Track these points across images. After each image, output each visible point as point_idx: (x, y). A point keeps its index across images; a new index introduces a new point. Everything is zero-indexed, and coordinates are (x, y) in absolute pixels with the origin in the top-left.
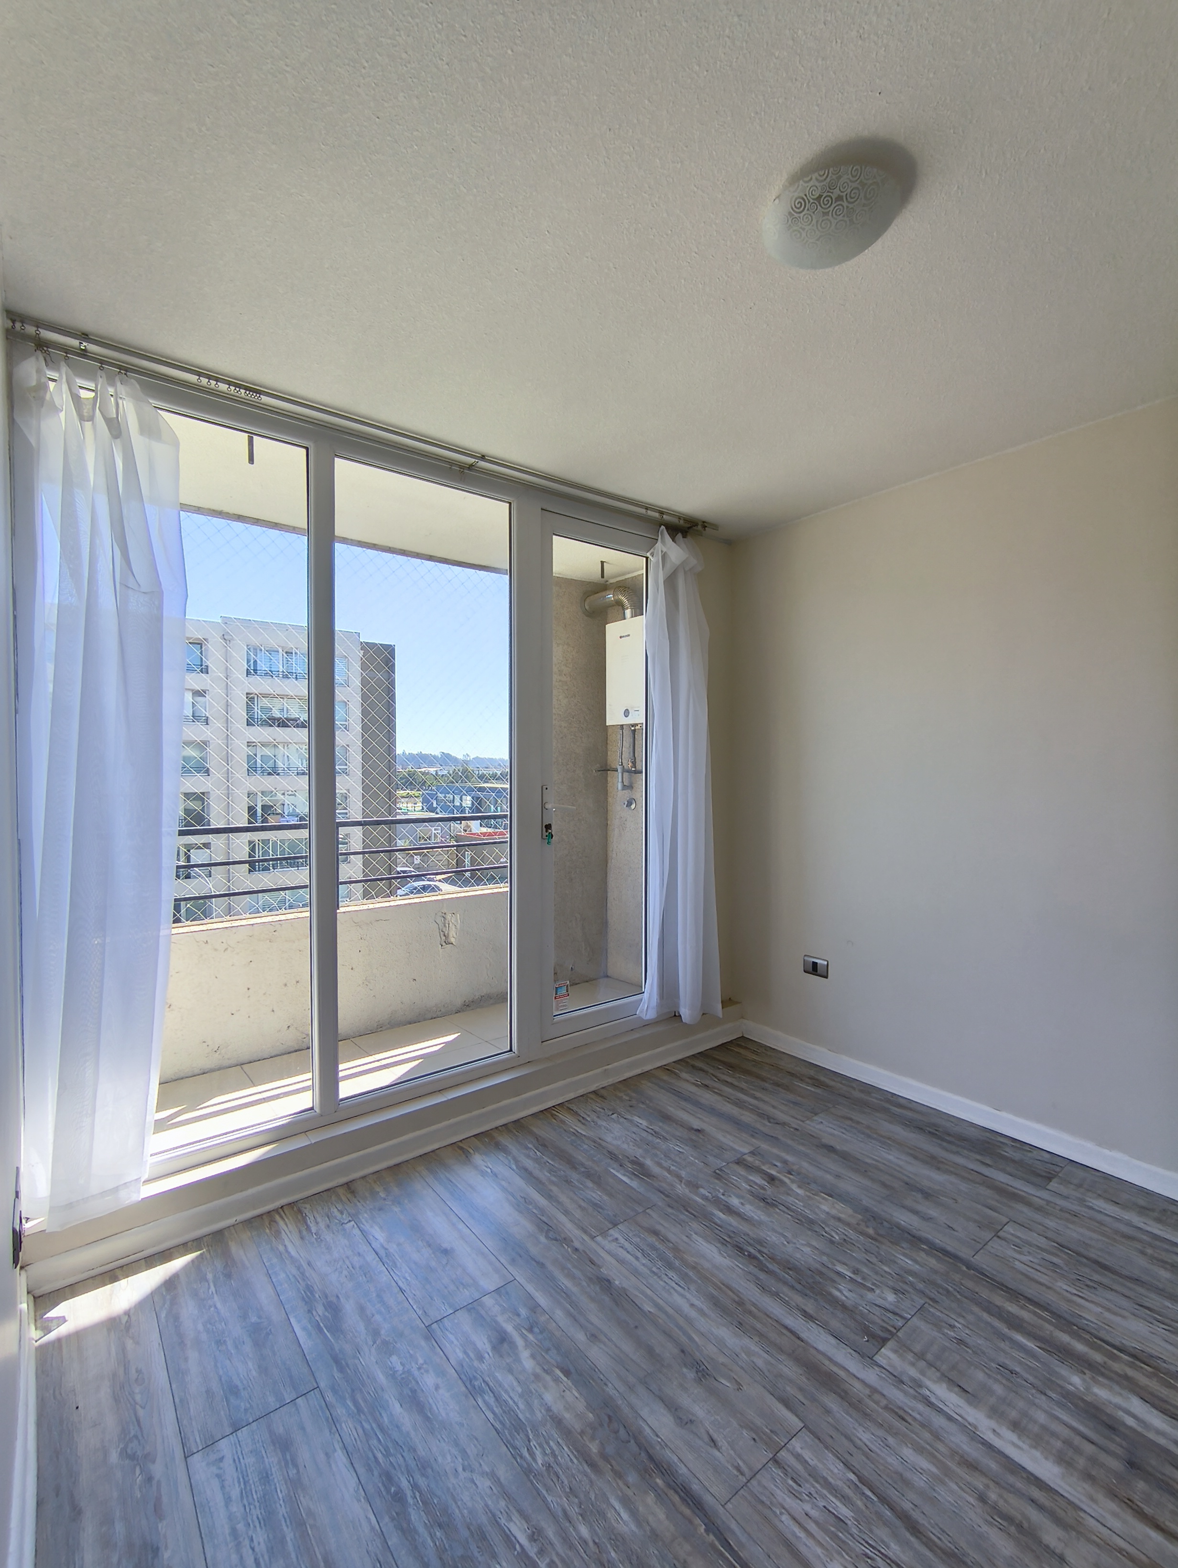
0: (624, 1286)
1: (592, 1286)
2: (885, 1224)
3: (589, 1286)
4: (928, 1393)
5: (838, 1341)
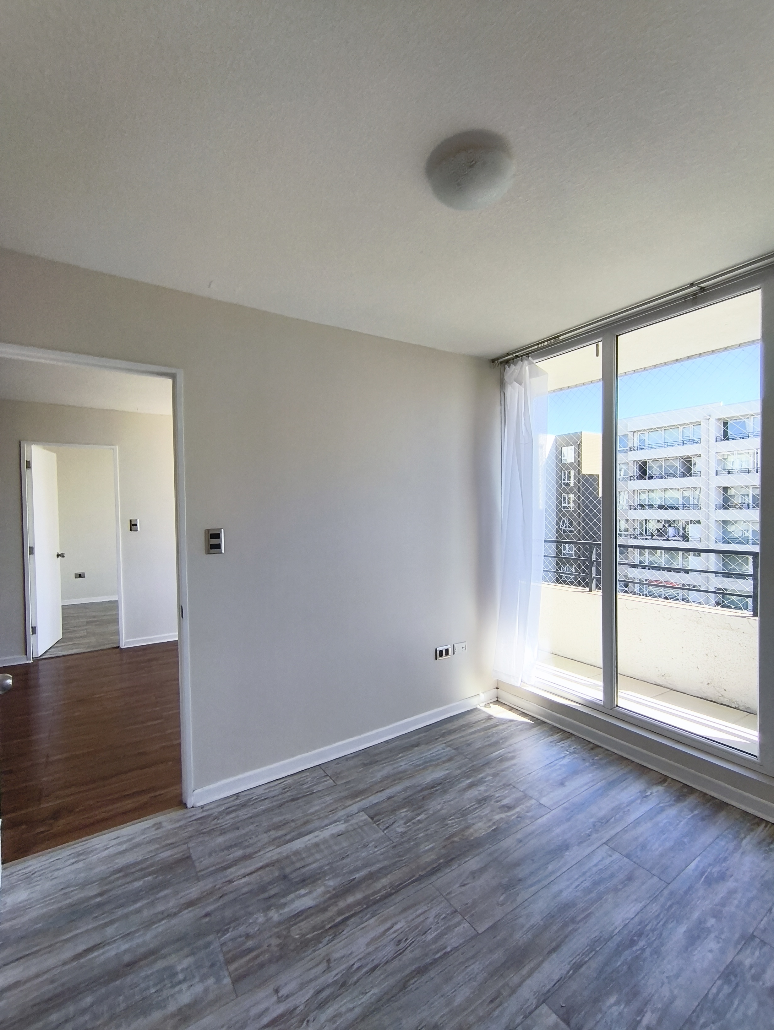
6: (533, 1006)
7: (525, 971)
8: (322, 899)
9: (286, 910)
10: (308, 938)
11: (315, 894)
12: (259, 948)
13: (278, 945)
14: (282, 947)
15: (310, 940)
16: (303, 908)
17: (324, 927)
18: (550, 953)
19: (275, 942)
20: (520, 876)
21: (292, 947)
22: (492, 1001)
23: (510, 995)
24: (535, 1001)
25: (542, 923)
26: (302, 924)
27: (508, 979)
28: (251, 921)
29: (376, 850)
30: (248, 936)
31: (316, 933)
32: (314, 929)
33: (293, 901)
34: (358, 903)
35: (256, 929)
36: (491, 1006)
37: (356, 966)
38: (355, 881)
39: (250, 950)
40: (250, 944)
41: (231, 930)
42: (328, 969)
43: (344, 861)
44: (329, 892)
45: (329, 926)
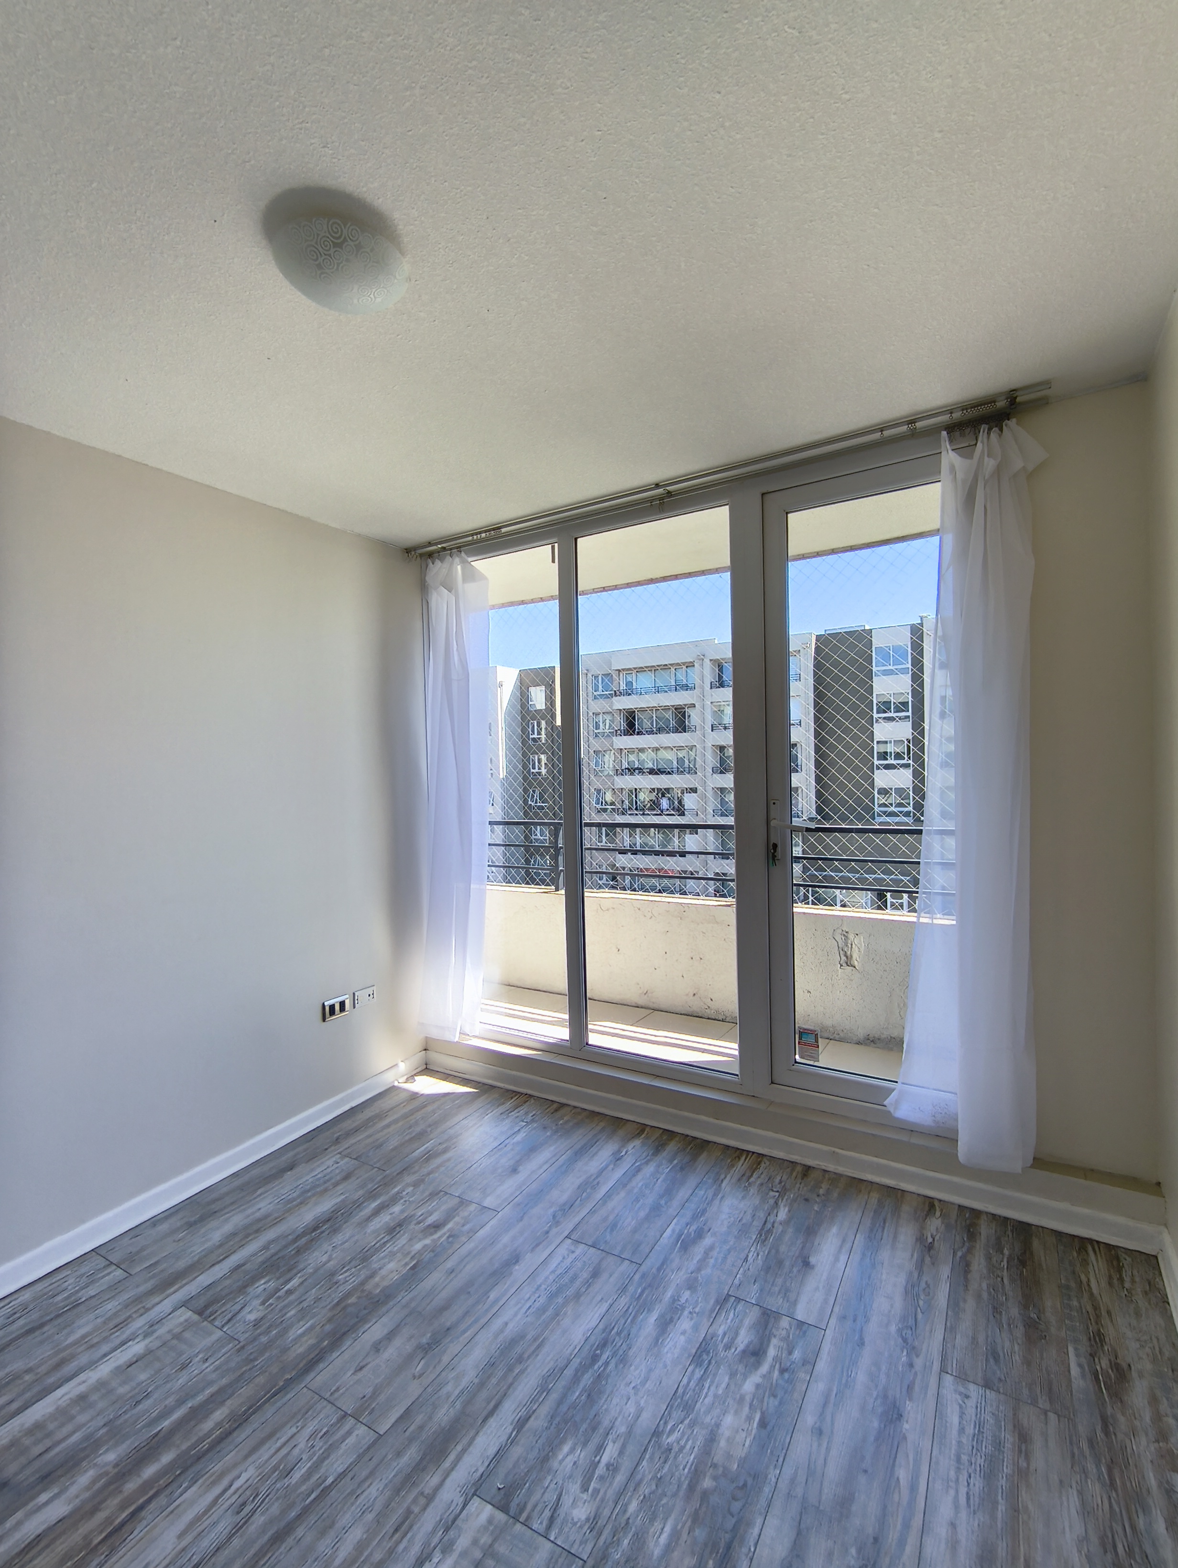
7: (447, 1464)
22: (396, 1530)
23: (424, 1509)
24: (462, 1499)
27: (422, 1485)
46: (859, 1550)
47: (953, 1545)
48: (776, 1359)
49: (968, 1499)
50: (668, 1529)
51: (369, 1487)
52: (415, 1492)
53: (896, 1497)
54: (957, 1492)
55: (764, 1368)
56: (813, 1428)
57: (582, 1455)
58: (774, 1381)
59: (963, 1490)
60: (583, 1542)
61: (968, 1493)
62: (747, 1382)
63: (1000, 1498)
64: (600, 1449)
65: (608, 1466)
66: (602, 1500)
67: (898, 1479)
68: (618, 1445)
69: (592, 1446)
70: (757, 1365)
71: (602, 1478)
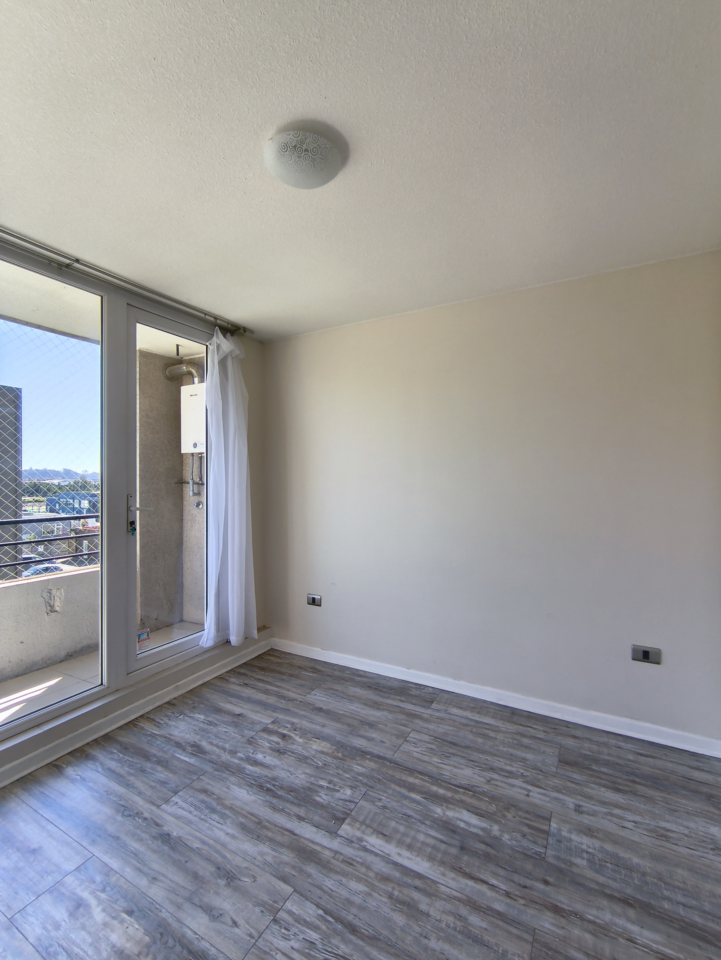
0: (180, 835)
1: (155, 841)
2: (348, 748)
3: (153, 843)
4: (366, 844)
5: (318, 829)
6: (343, 839)
7: (318, 848)
8: (457, 809)
9: (484, 825)
10: (489, 799)
11: (457, 815)
12: (521, 822)
13: (509, 812)
14: (507, 809)
15: (488, 797)
16: (474, 816)
17: (473, 795)
18: (295, 834)
19: (509, 816)
20: (213, 869)
21: (502, 804)
22: (352, 864)
23: (341, 854)
24: (338, 838)
25: (268, 843)
26: (484, 808)
27: (329, 858)
28: (515, 842)
29: (383, 798)
30: (524, 836)
31: (481, 797)
32: (480, 800)
33: (475, 826)
34: (440, 786)
35: (515, 834)
36: (355, 864)
37: (479, 769)
38: (425, 796)
39: (529, 826)
40: (526, 830)
41: (534, 851)
42: (492, 779)
43: (411, 814)
44: (447, 807)
45: (470, 793)
46: (220, 877)
47: (233, 837)
48: (92, 893)
49: (219, 823)
50: (356, 766)
51: (327, 886)
52: (333, 861)
53: (204, 852)
54: (214, 826)
55: (93, 902)
56: (149, 882)
57: (322, 793)
58: (107, 898)
59: (215, 823)
60: (360, 790)
61: (217, 822)
62: (96, 918)
63: (224, 811)
64: (321, 787)
65: (329, 783)
66: (344, 785)
67: (197, 848)
68: (319, 780)
69: (319, 789)
70: (87, 906)
71: (334, 785)
